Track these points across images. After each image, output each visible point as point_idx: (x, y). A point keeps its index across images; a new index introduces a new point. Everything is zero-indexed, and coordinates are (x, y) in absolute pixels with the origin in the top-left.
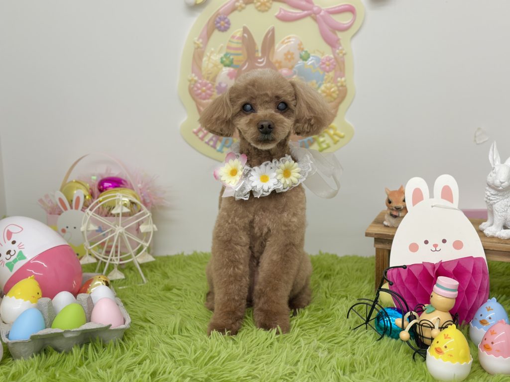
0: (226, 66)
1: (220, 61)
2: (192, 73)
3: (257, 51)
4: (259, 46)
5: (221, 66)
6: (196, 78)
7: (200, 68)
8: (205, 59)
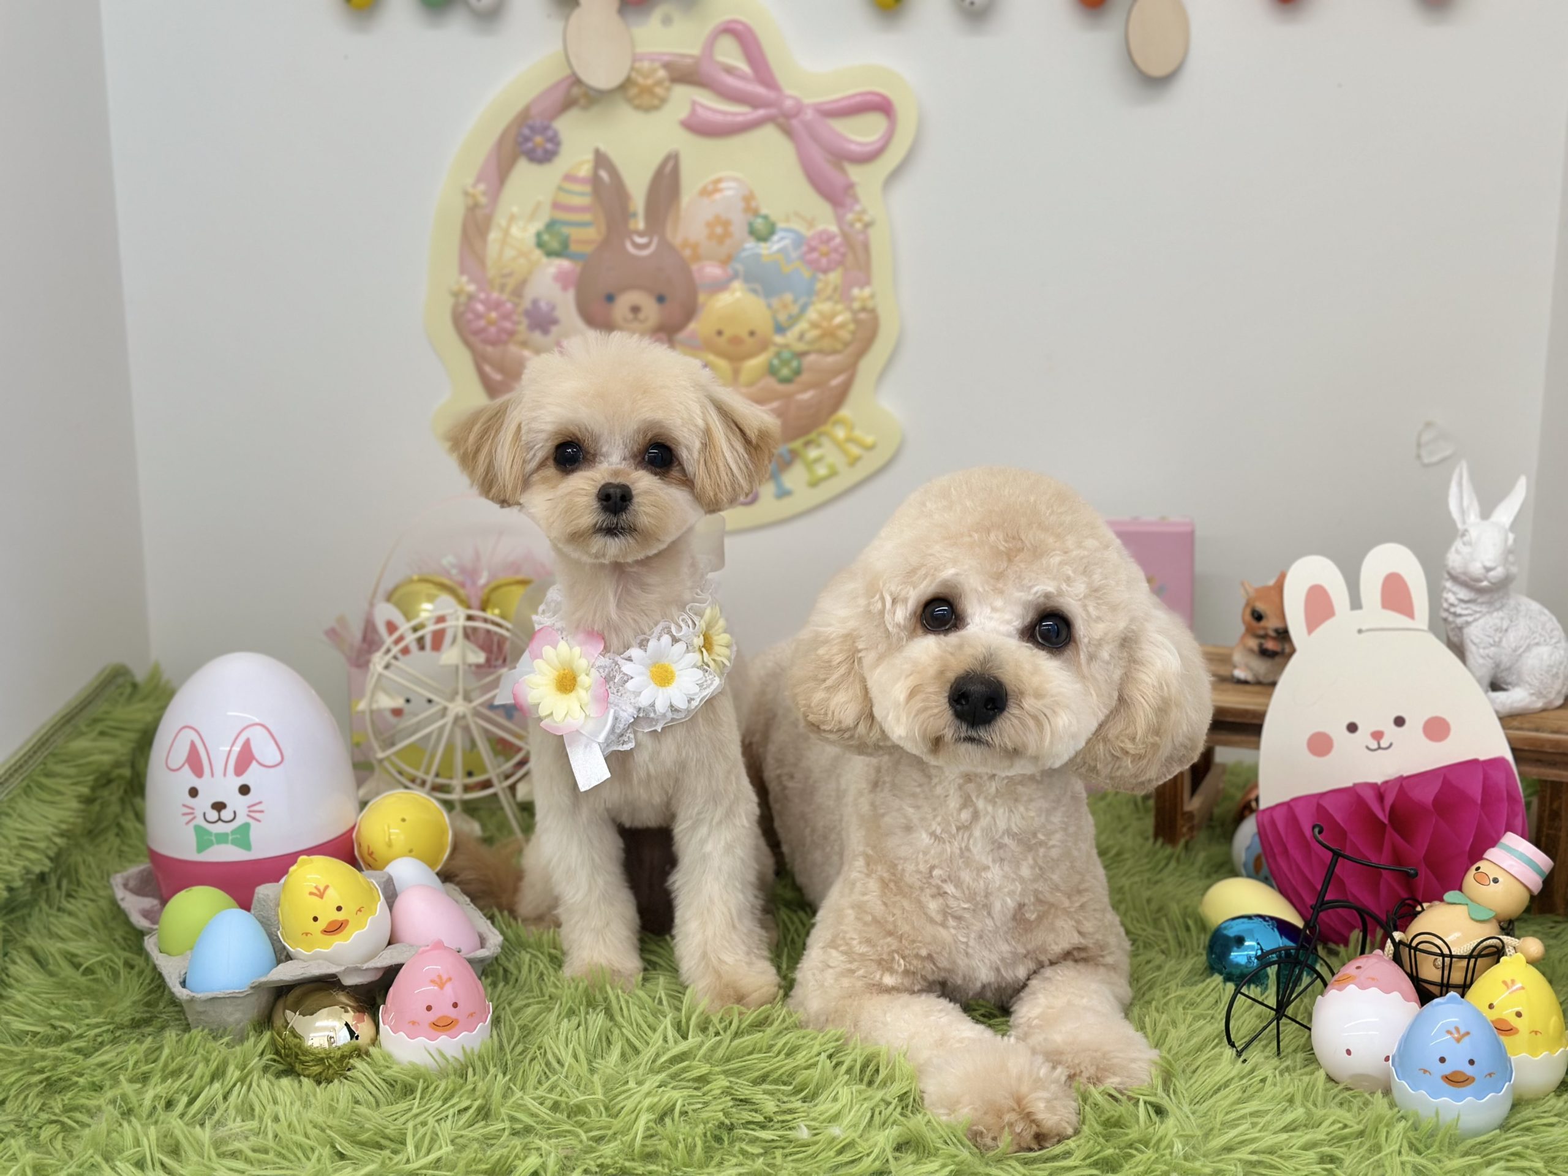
0: (550, 254)
1: (533, 241)
2: (462, 272)
3: (635, 215)
4: (638, 203)
5: (537, 253)
6: (471, 288)
7: (482, 261)
8: (494, 236)
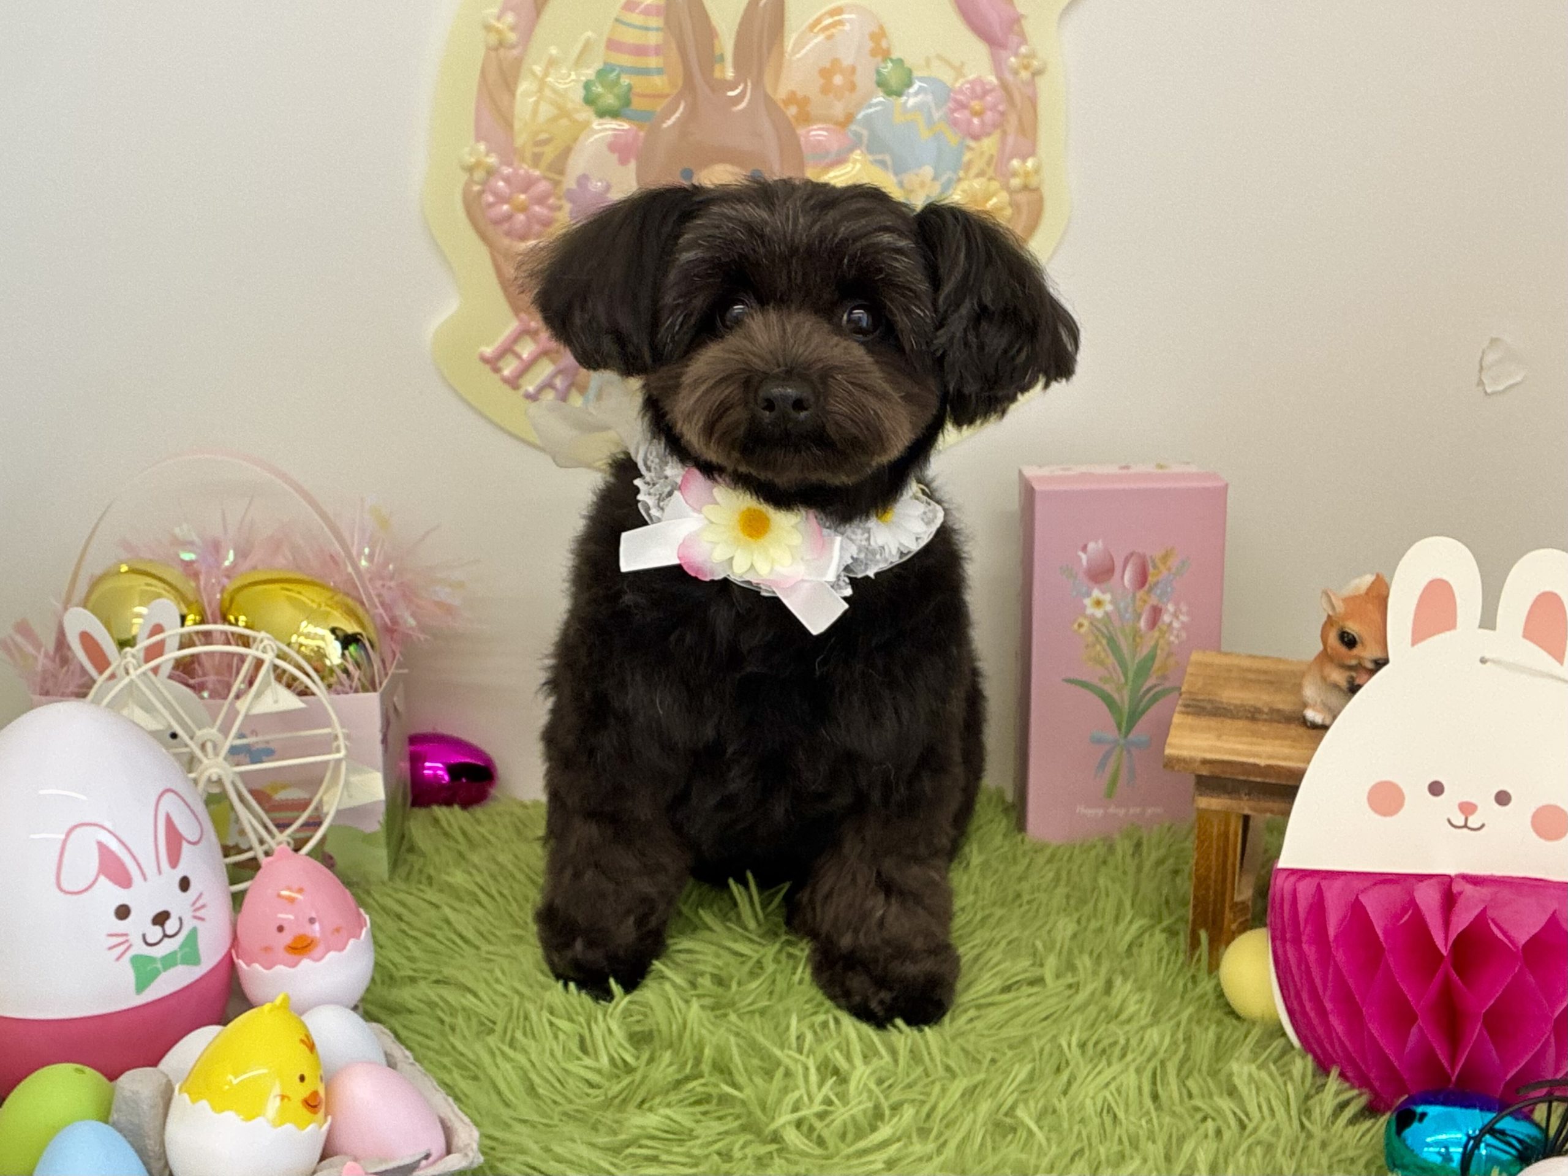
0: (603, 113)
1: (579, 94)
2: (478, 138)
3: (722, 58)
4: (727, 43)
5: (586, 114)
6: (492, 160)
7: (507, 123)
8: (525, 86)
